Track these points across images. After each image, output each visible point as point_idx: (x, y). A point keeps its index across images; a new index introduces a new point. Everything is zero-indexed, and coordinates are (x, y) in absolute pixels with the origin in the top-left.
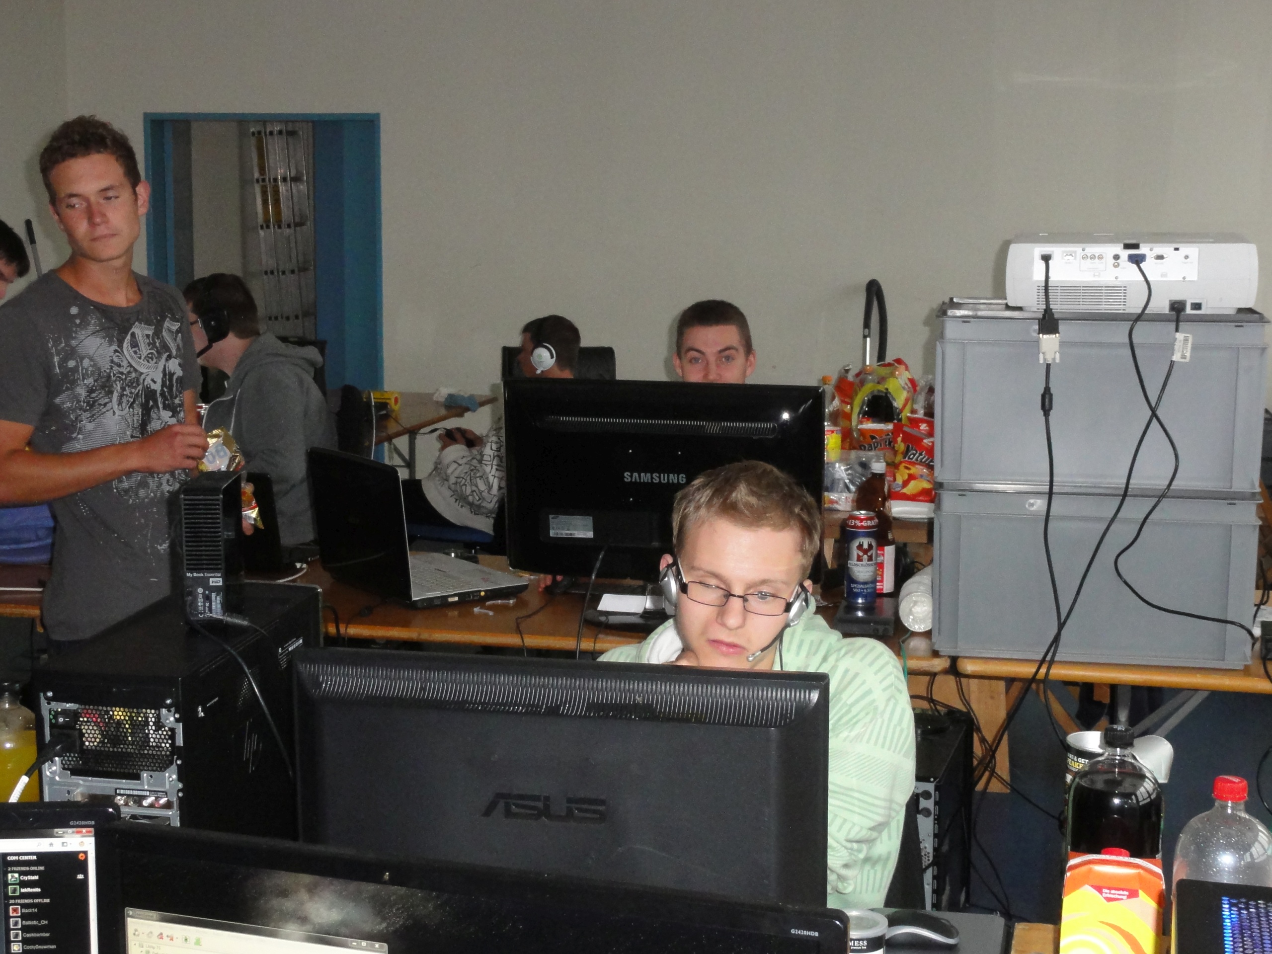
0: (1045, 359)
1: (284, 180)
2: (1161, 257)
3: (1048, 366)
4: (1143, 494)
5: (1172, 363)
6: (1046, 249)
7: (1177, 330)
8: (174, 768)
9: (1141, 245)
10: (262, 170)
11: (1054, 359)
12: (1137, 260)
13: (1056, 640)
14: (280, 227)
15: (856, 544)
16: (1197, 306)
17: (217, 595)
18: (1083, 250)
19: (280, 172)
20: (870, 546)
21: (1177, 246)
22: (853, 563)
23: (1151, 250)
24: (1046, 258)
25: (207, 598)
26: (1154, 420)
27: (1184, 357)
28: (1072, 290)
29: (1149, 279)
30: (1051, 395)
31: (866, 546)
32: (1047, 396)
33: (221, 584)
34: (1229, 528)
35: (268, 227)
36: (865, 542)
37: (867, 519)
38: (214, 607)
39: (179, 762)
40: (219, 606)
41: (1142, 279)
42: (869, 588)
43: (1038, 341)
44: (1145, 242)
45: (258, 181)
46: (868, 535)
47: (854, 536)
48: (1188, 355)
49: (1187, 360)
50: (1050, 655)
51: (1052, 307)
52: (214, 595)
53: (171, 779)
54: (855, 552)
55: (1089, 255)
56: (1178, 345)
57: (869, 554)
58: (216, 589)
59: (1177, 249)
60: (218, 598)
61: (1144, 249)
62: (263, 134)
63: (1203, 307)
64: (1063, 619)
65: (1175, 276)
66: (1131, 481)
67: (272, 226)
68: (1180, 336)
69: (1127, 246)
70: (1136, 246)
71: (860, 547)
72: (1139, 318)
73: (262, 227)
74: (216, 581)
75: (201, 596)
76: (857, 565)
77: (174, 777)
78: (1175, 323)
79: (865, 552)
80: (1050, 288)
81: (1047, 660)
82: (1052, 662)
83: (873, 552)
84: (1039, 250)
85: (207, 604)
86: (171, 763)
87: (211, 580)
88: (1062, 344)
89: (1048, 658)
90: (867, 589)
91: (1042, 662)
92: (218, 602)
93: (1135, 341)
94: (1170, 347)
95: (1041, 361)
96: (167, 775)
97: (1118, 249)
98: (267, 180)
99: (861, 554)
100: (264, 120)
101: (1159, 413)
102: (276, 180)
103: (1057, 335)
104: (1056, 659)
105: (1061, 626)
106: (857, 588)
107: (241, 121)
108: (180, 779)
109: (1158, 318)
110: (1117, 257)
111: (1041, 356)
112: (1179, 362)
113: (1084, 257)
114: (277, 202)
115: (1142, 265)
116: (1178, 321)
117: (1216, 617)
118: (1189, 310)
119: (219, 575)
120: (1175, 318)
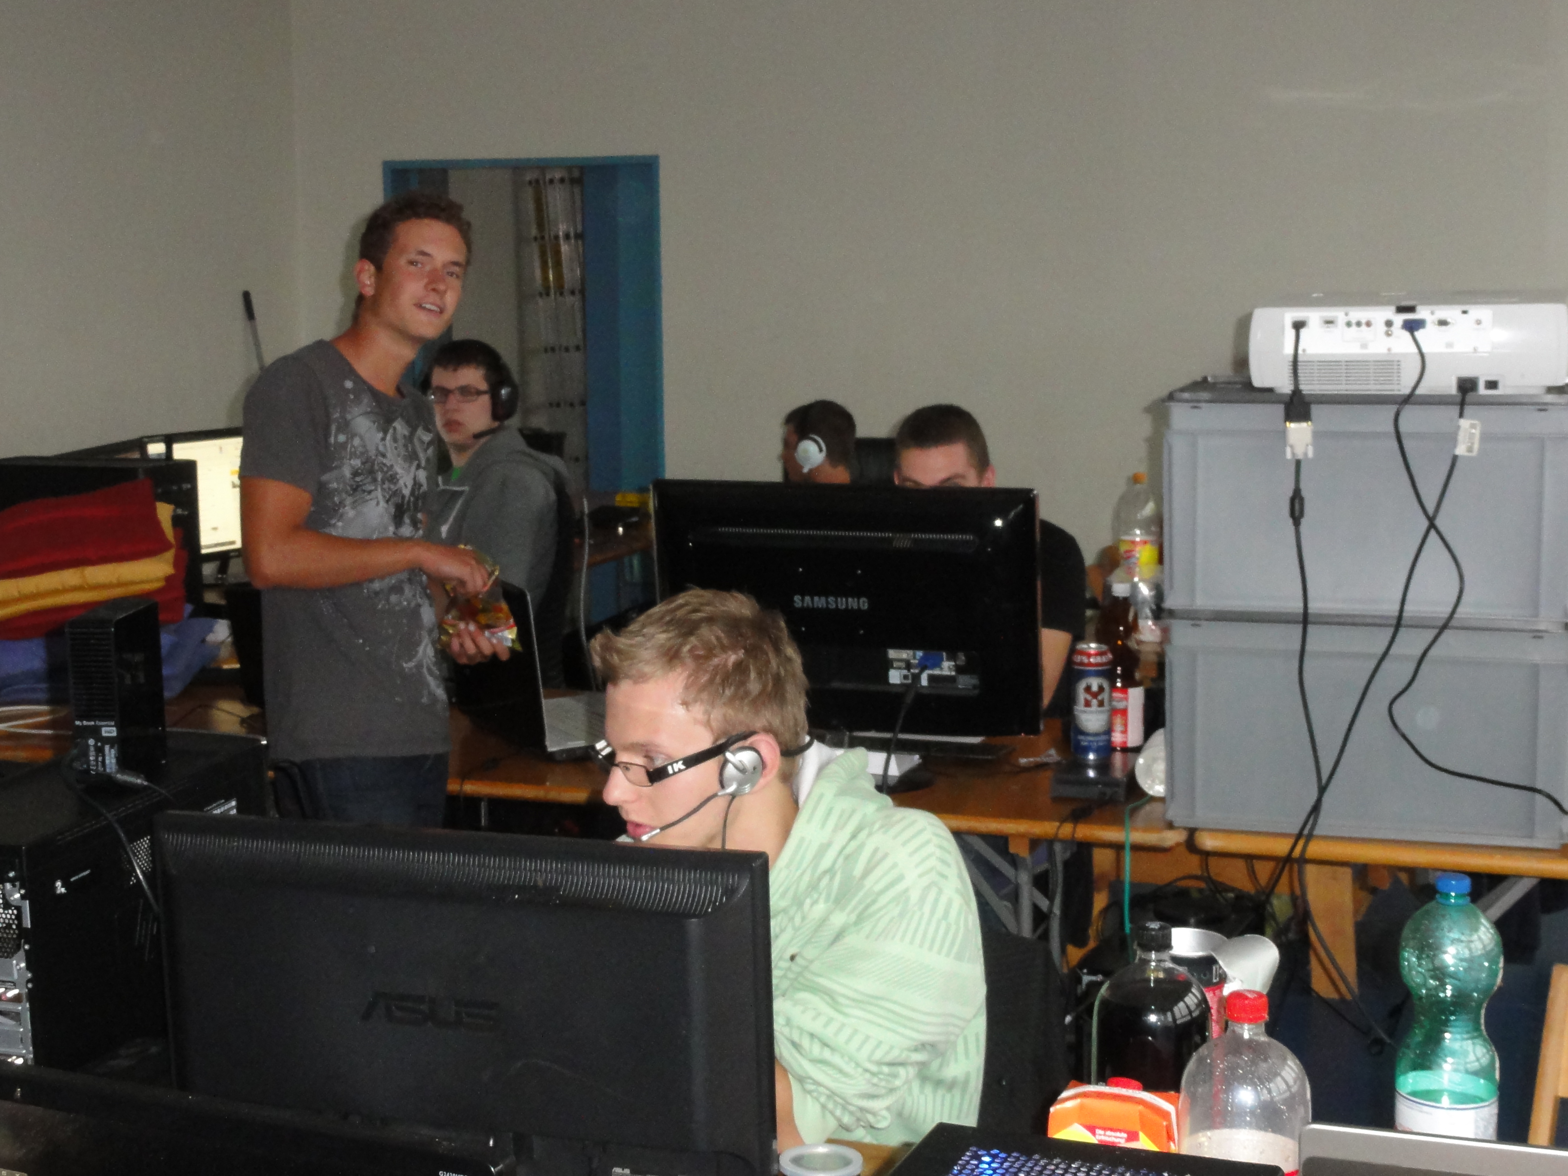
0: (1293, 454)
1: (567, 237)
2: (1443, 323)
3: (1298, 463)
4: (1420, 625)
5: (1455, 458)
6: (1299, 314)
7: (1461, 415)
8: (21, 954)
9: (1419, 308)
10: (541, 225)
11: (1306, 454)
12: (1412, 327)
13: (1316, 809)
14: (561, 294)
15: (1082, 685)
16: (1492, 385)
17: (112, 747)
18: (1347, 314)
19: (562, 229)
20: (1101, 689)
21: (1465, 308)
22: (1080, 710)
23: (1432, 313)
24: (1298, 326)
25: (100, 751)
26: (1433, 533)
27: (1470, 450)
28: (1330, 365)
29: (1424, 350)
30: (1302, 500)
31: (1095, 688)
32: (1297, 501)
33: (115, 734)
34: (1535, 670)
35: (548, 294)
36: (1095, 683)
37: (1097, 654)
38: (107, 762)
39: (27, 947)
40: (114, 761)
41: (1416, 350)
42: (1102, 740)
43: (1284, 433)
44: (1422, 304)
45: (536, 239)
46: (1098, 674)
47: (1082, 675)
48: (1476, 446)
49: (1475, 453)
50: (1308, 827)
51: (1302, 387)
52: (107, 748)
53: (18, 967)
54: (1082, 696)
55: (1354, 321)
56: (1462, 436)
57: (1100, 698)
58: (109, 741)
59: (1465, 312)
60: (113, 751)
61: (1423, 313)
62: (541, 182)
63: (1500, 385)
64: (1324, 781)
65: (1462, 347)
66: (1406, 608)
67: (552, 292)
68: (1464, 423)
69: (1401, 310)
70: (1411, 309)
71: (1088, 689)
72: (1408, 399)
73: (541, 295)
74: (109, 731)
75: (92, 749)
76: (1085, 712)
77: (23, 965)
78: (1459, 407)
79: (1095, 695)
80: (1299, 364)
81: (1304, 835)
82: (1310, 837)
83: (1105, 696)
84: (1290, 315)
85: (100, 759)
86: (18, 947)
87: (104, 729)
88: (1317, 436)
89: (1306, 832)
90: (1097, 742)
91: (1299, 836)
92: (113, 756)
93: (1403, 428)
94: (1453, 439)
95: (1289, 456)
96: (14, 962)
97: (1388, 313)
98: (547, 237)
99: (1089, 697)
100: (543, 165)
101: (1438, 522)
102: (557, 237)
103: (1310, 423)
104: (1316, 832)
105: (1322, 790)
106: (1084, 741)
107: (517, 167)
108: (29, 967)
109: (1436, 401)
110: (1389, 324)
111: (1288, 451)
112: (1464, 457)
113: (1349, 324)
114: (558, 264)
115: (1417, 334)
116: (1462, 404)
117: (1521, 784)
118: (1482, 390)
119: (113, 723)
120: (1459, 399)
